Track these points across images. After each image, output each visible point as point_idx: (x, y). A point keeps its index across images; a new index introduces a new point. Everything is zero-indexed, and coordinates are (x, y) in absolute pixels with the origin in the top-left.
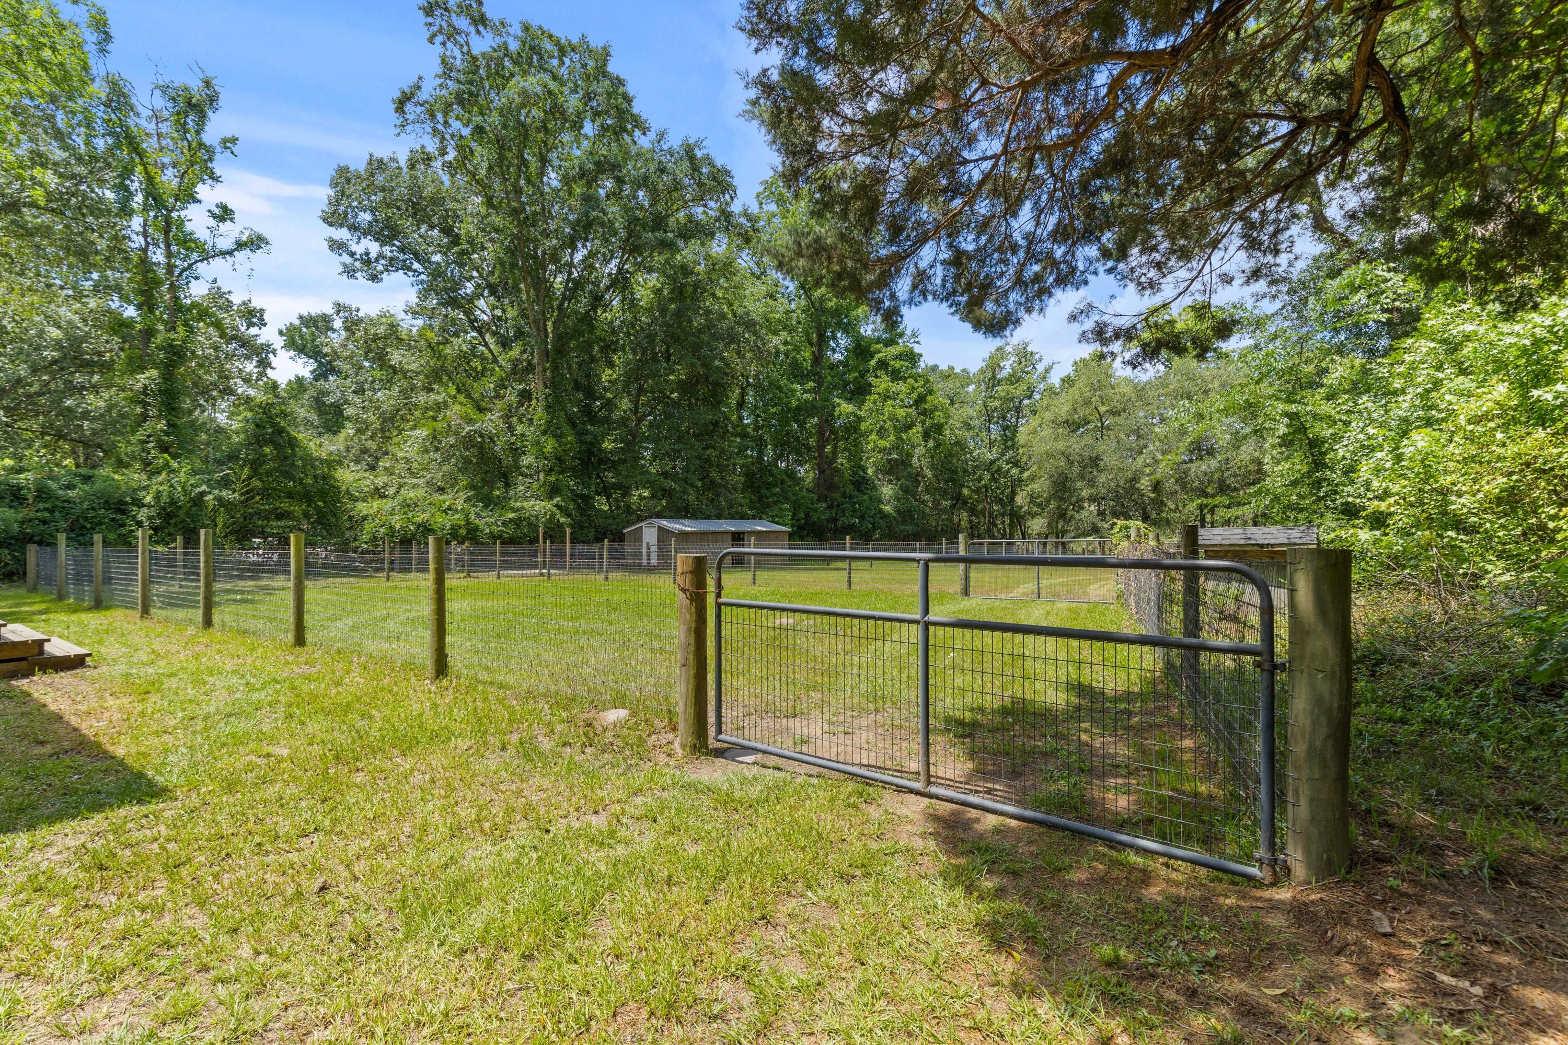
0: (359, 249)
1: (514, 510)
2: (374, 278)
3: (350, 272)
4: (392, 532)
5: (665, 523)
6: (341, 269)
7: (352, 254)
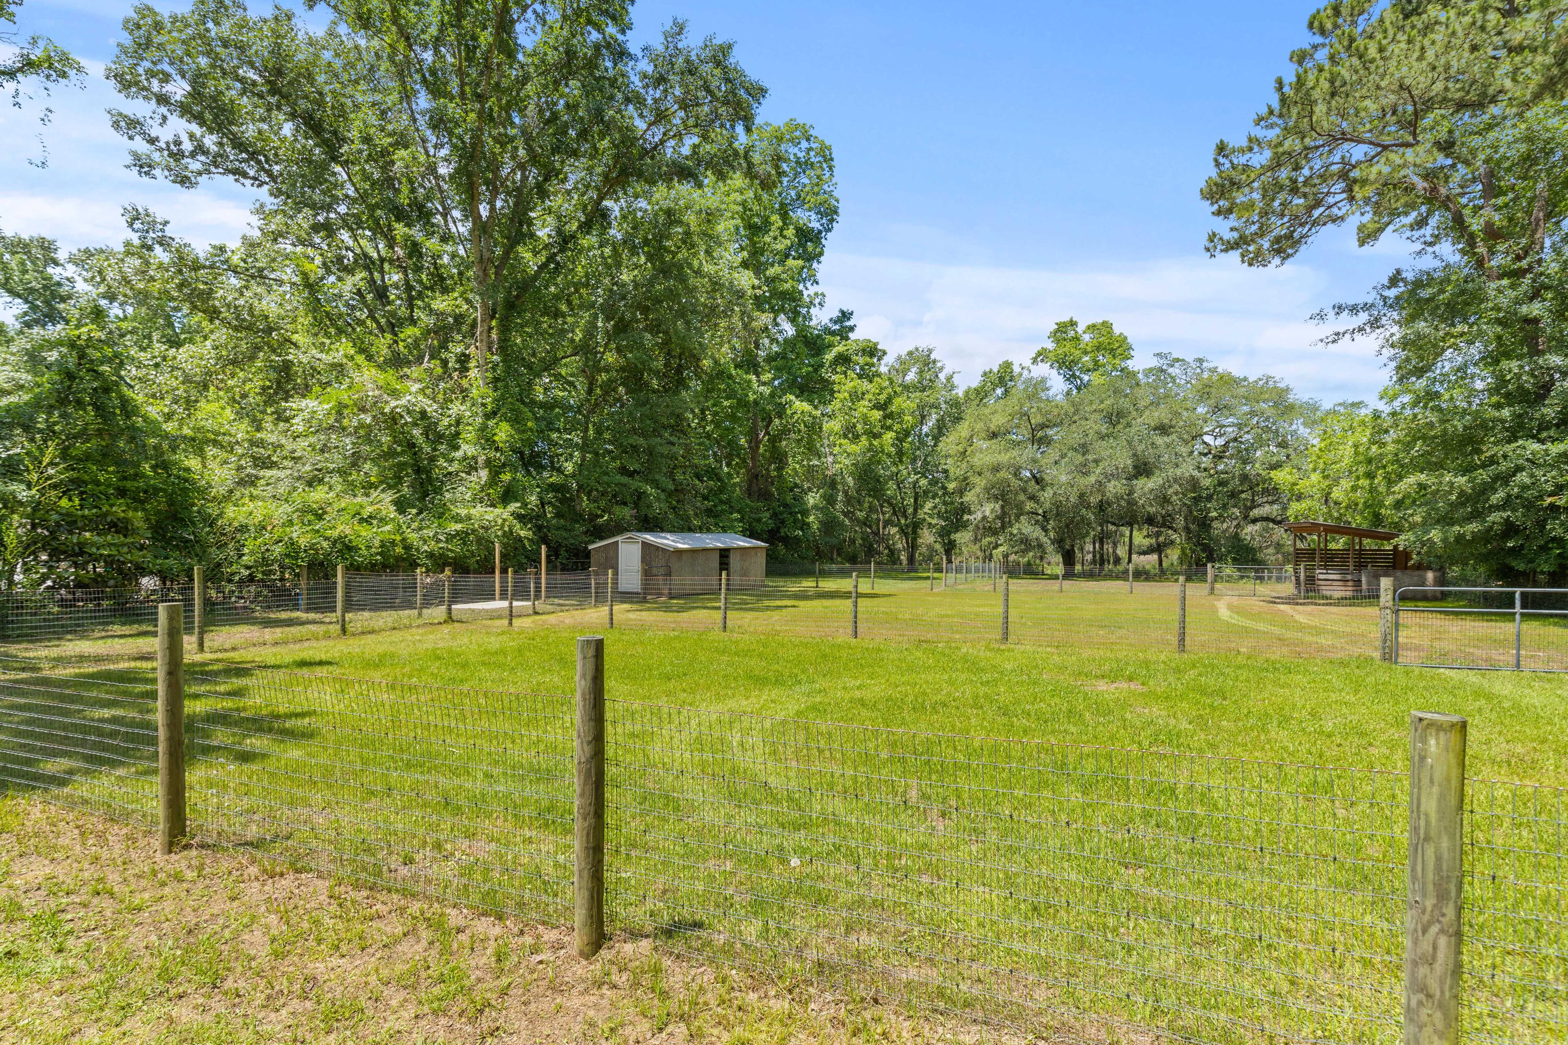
0: (165, 135)
1: (457, 519)
2: (184, 181)
3: (144, 166)
4: (293, 550)
5: (649, 537)
6: (129, 160)
7: (152, 141)
